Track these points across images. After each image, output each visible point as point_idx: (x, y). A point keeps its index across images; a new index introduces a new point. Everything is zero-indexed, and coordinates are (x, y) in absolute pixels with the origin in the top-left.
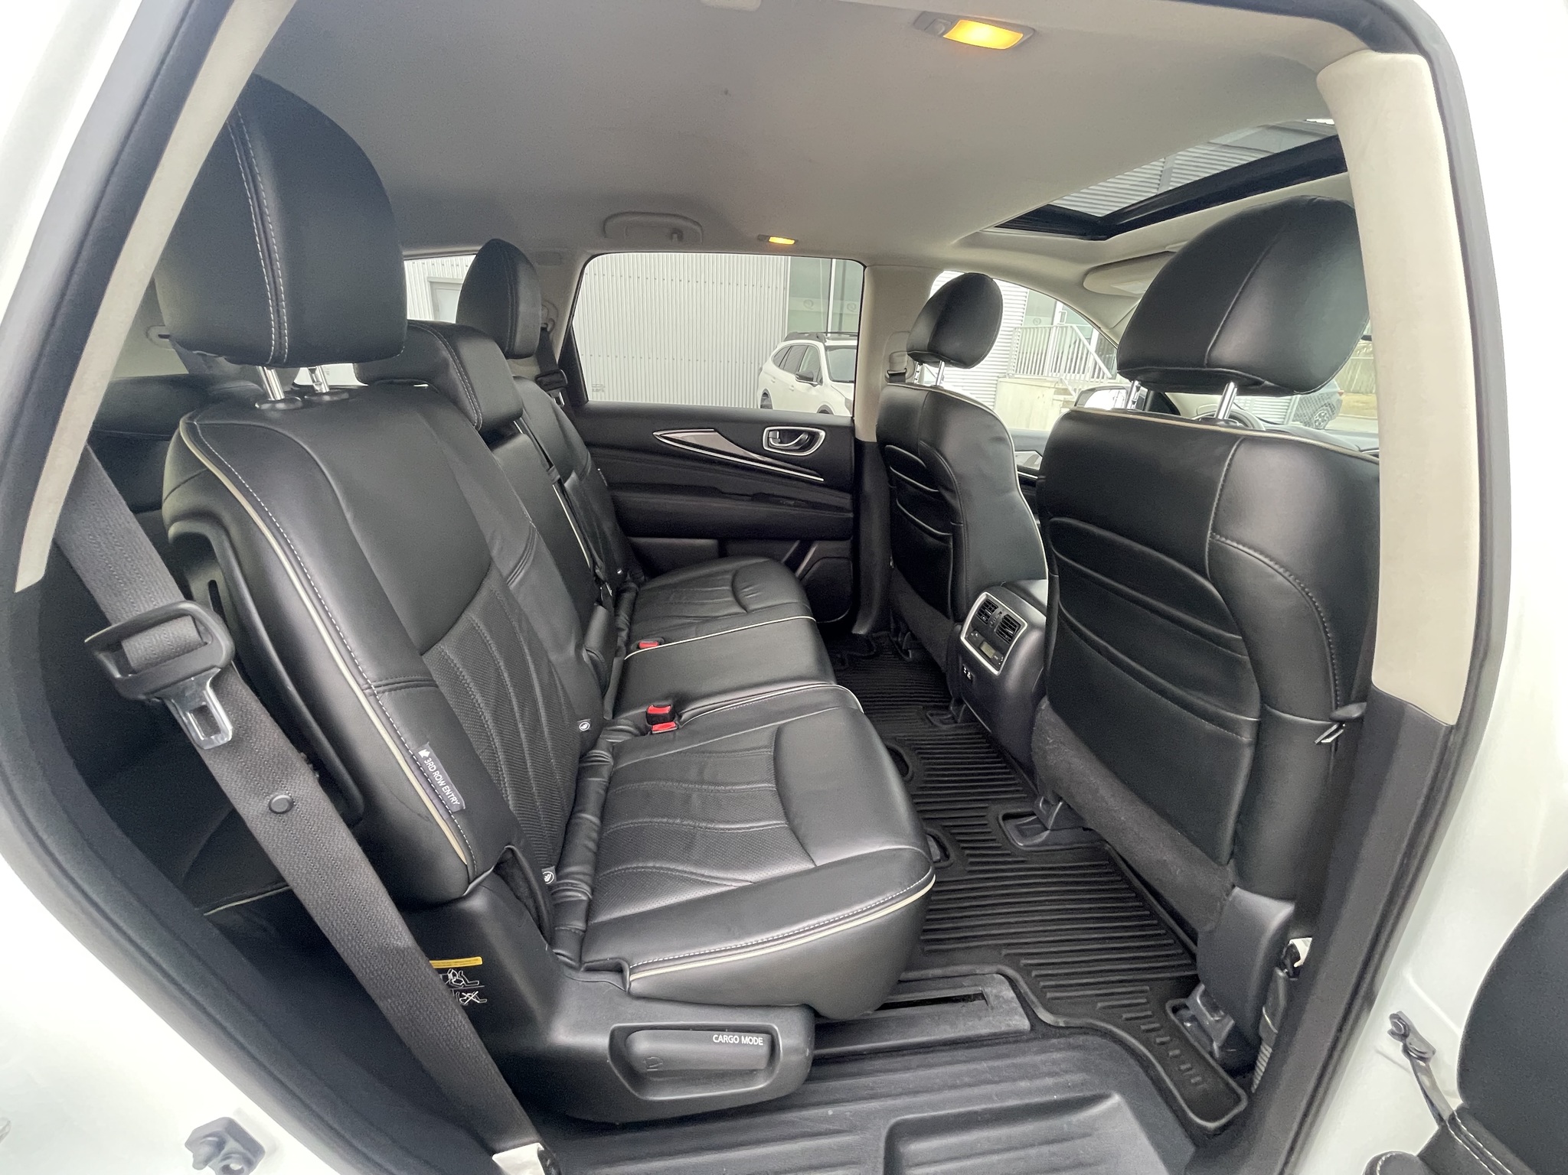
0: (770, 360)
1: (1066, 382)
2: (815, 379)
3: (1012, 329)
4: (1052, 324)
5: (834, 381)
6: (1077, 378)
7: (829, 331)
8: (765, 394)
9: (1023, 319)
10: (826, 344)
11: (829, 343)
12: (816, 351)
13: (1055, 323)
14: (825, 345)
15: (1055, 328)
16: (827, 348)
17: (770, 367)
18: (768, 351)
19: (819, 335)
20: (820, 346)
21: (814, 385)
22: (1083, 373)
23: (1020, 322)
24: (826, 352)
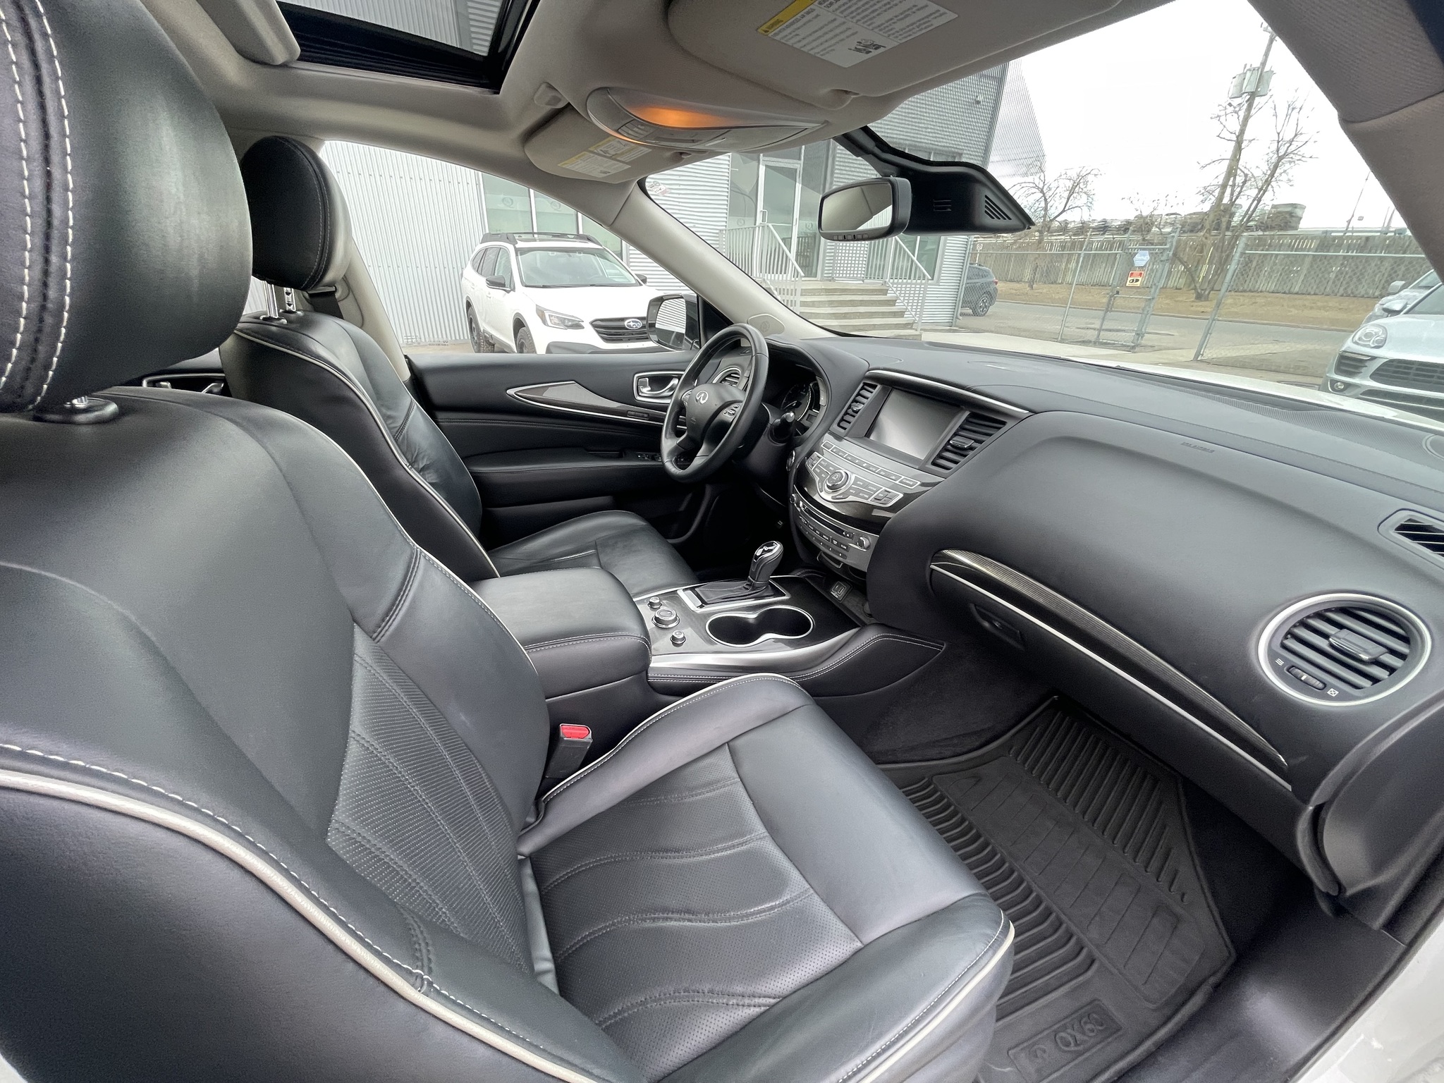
0: (469, 267)
1: (769, 282)
2: (507, 285)
3: (717, 231)
4: (755, 224)
5: (526, 286)
6: (780, 278)
7: (535, 231)
8: (469, 305)
9: (728, 221)
10: (517, 246)
11: (520, 245)
12: (507, 252)
13: (757, 224)
14: (515, 248)
15: (757, 228)
16: (517, 250)
17: (469, 272)
18: (466, 255)
19: (509, 235)
20: (510, 247)
21: (508, 292)
22: (785, 273)
23: (724, 224)
24: (517, 255)
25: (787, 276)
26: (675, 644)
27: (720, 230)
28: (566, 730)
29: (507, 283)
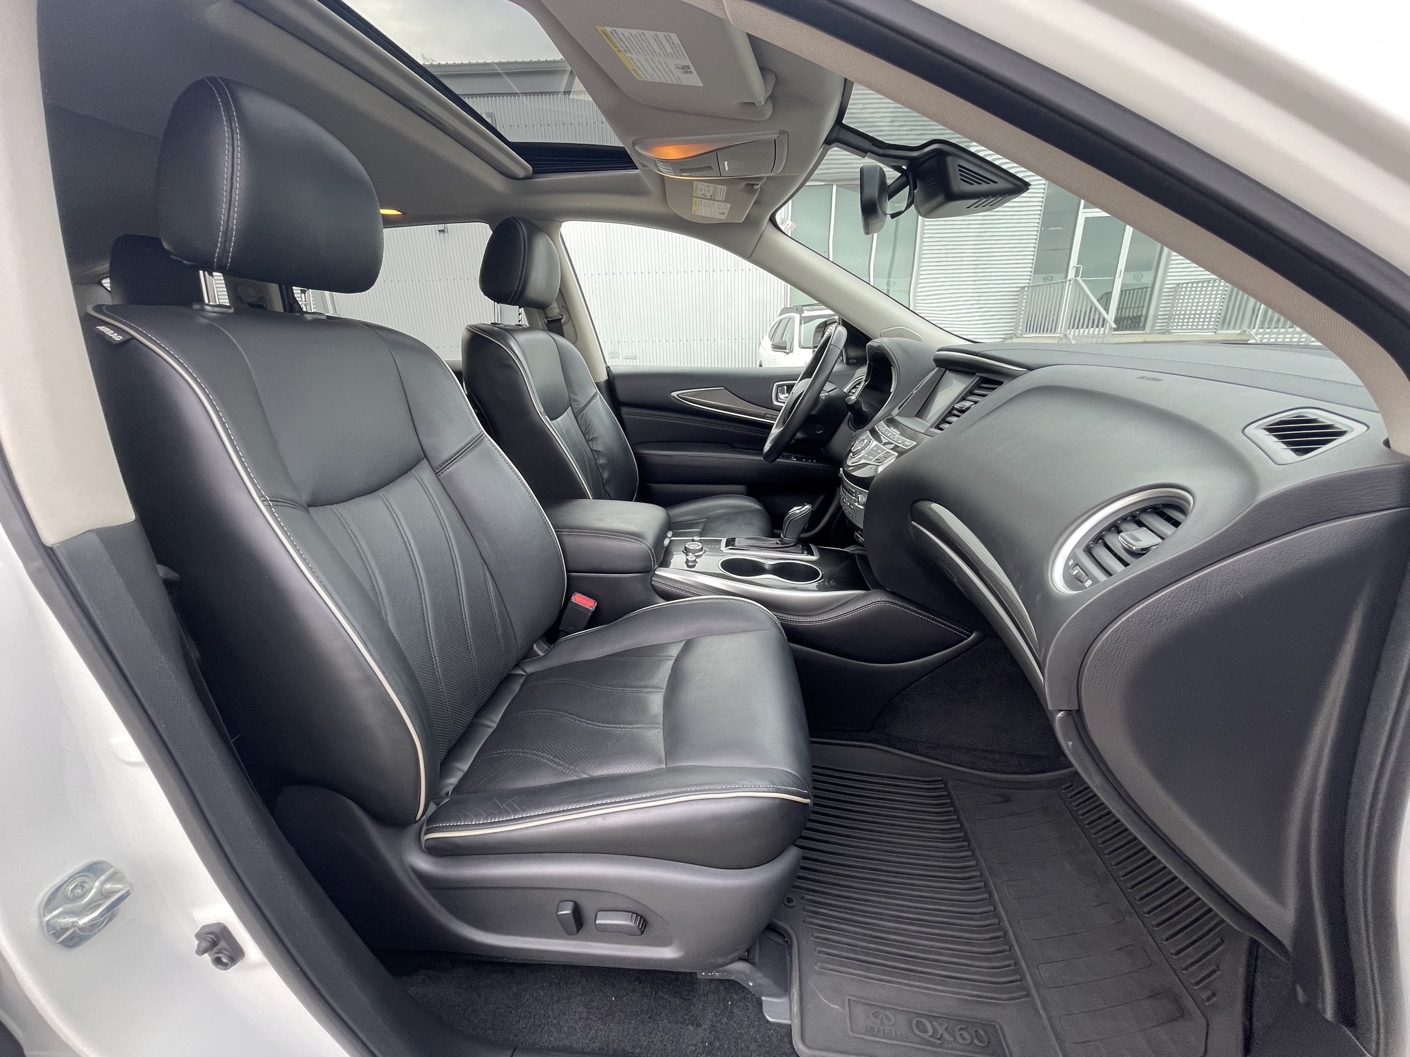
0: (767, 337)
2: (787, 348)
3: (1019, 289)
4: (1065, 281)
5: (803, 348)
9: (1032, 278)
10: (803, 315)
13: (1069, 278)
14: (801, 316)
15: (1068, 282)
20: (797, 317)
21: (787, 353)
23: (1028, 281)
24: (801, 324)
25: (1105, 329)
26: (688, 566)
27: (1024, 287)
28: (578, 599)
29: (788, 348)
